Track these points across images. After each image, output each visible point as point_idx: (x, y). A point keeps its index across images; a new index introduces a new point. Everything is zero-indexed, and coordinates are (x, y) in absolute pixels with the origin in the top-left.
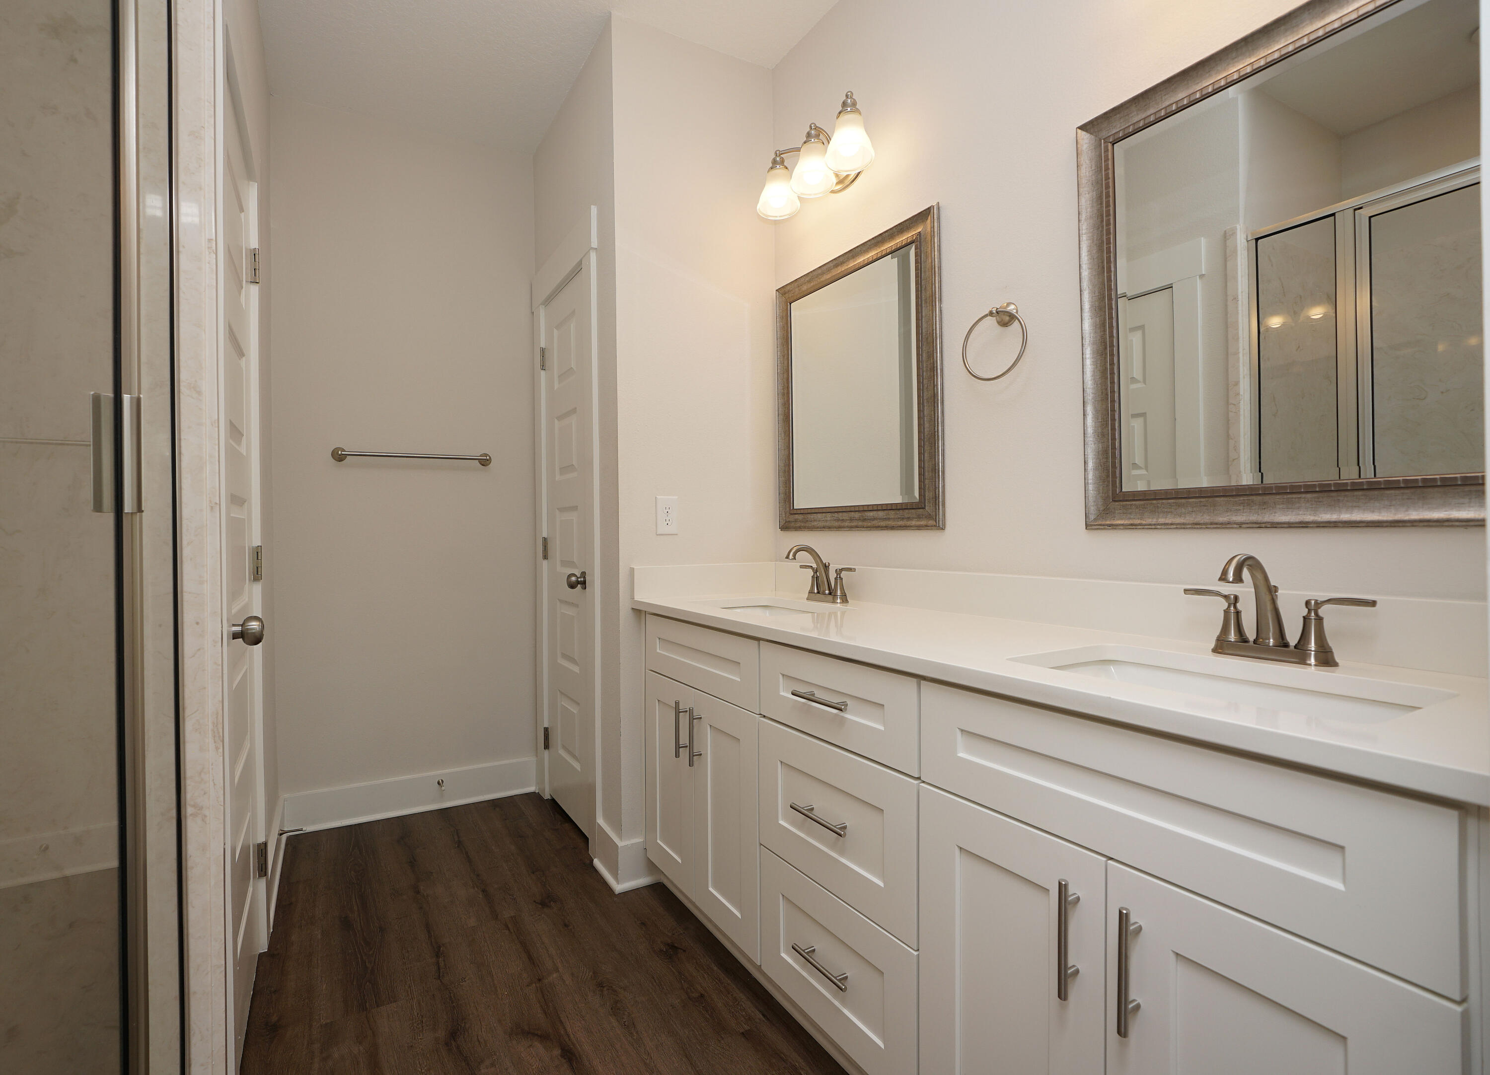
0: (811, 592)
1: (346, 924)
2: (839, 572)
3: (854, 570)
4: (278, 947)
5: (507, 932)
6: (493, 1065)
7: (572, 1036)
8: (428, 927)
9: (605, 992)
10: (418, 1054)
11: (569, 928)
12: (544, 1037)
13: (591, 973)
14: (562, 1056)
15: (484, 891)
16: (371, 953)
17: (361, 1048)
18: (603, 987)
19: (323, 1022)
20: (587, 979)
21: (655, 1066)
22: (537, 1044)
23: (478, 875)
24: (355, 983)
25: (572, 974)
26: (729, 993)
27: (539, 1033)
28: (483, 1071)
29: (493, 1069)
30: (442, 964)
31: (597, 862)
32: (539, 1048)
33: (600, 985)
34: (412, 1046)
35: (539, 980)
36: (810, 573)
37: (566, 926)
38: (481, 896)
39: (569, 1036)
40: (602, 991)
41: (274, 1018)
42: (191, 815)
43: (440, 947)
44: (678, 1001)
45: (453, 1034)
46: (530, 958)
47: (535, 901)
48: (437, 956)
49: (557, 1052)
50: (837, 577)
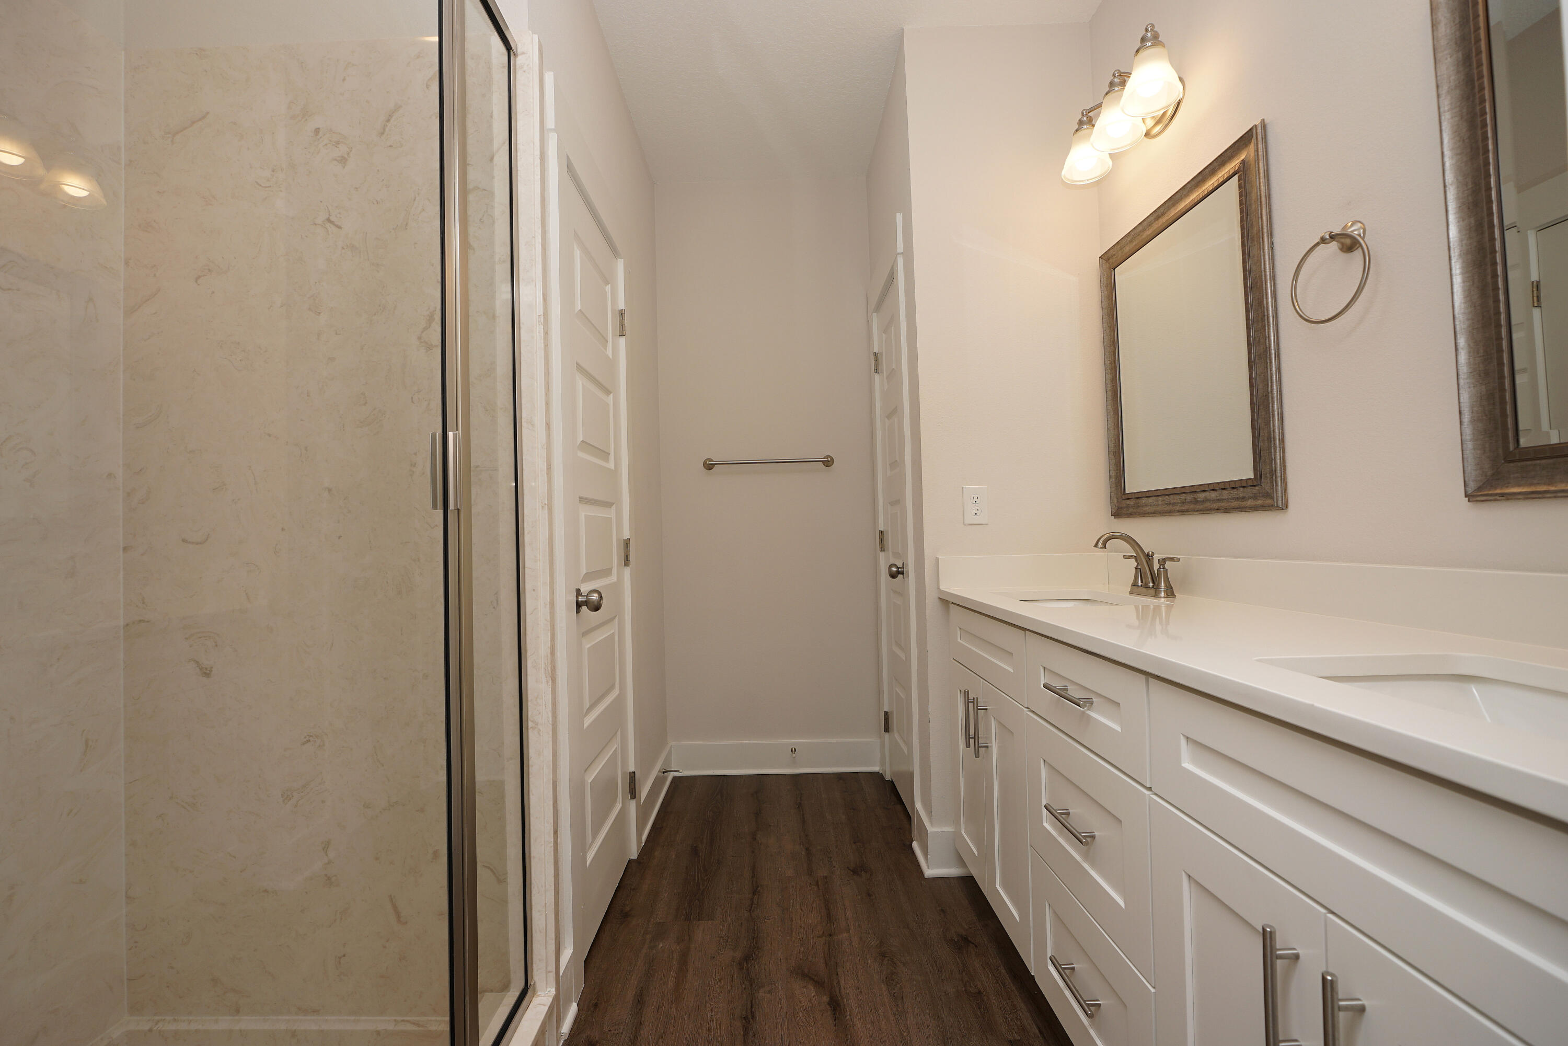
0: (1134, 585)
1: (695, 851)
2: (1163, 562)
3: (1178, 559)
4: (645, 858)
5: (816, 888)
6: (770, 992)
7: (843, 990)
8: (753, 869)
9: (885, 962)
10: (716, 964)
11: (871, 897)
12: (819, 984)
13: (878, 942)
14: (829, 1004)
15: (807, 849)
16: (706, 878)
17: (678, 948)
18: (885, 957)
19: (658, 920)
20: (872, 945)
21: (911, 1041)
22: (811, 987)
23: (807, 836)
24: (688, 898)
25: (861, 938)
26: (1009, 999)
27: (816, 978)
28: (761, 994)
29: (769, 995)
30: (755, 901)
31: (915, 845)
32: (811, 990)
33: (883, 955)
34: (714, 957)
35: (830, 935)
36: (1133, 563)
37: (869, 895)
38: (803, 853)
39: (840, 990)
40: (883, 960)
41: (628, 909)
42: (531, 727)
43: (758, 887)
44: (954, 990)
45: (747, 958)
46: (829, 915)
47: (848, 868)
48: (754, 893)
49: (826, 999)
50: (1160, 568)
